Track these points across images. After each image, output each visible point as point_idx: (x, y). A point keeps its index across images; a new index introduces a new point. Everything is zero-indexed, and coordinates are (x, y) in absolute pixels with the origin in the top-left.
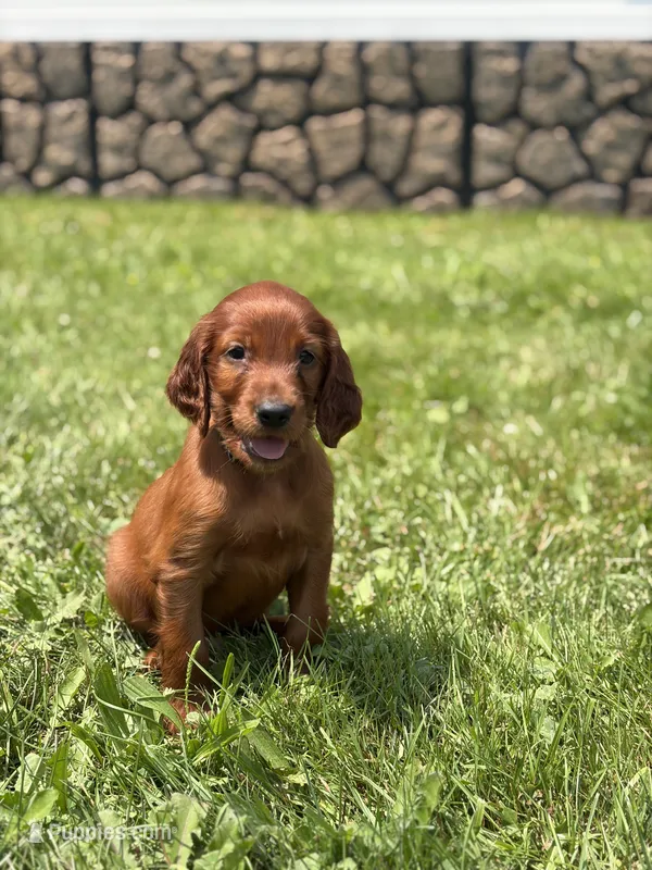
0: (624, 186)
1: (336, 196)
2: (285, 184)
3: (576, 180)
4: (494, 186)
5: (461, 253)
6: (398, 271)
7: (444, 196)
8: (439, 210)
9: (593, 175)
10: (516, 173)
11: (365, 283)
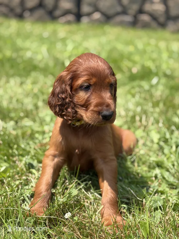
0: (135, 17)
1: (31, 15)
2: (12, 10)
3: (118, 14)
4: (89, 15)
5: (74, 41)
6: (44, 49)
7: (70, 17)
8: (69, 23)
9: (124, 12)
10: (97, 10)
11: (29, 54)
